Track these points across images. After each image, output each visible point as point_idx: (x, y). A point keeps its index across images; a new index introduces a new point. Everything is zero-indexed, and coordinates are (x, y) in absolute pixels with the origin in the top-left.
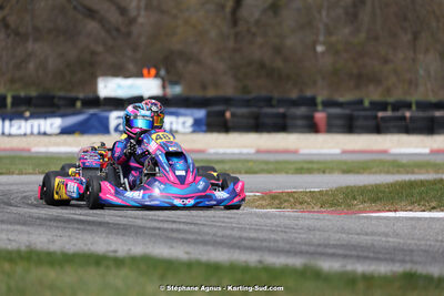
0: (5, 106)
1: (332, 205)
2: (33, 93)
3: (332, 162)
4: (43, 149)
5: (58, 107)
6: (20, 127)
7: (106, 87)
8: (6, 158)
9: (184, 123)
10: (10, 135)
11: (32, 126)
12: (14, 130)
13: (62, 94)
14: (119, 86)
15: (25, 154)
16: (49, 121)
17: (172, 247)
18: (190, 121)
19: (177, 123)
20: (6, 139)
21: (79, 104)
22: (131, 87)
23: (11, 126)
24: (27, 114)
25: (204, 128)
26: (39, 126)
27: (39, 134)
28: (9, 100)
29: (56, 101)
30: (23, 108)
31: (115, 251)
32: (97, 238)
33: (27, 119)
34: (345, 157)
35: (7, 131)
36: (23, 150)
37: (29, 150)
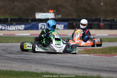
0: (8, 21)
1: (105, 53)
2: (16, 18)
3: (105, 38)
4: (19, 34)
5: (24, 22)
6: (12, 28)
7: (38, 15)
8: (8, 37)
9: (61, 27)
10: (9, 30)
11: (16, 28)
12: (10, 29)
13: (25, 18)
14: (42, 15)
15: (13, 36)
16: (21, 26)
17: (55, 68)
18: (63, 26)
19: (59, 27)
20: (8, 31)
21: (30, 21)
22: (45, 15)
23: (9, 27)
24: (14, 24)
25: (67, 28)
26: (18, 27)
27: (18, 30)
28: (9, 20)
29: (23, 20)
30: (13, 22)
31: (38, 70)
32: (32, 65)
33: (14, 25)
34: (109, 37)
35: (8, 29)
36: (13, 35)
37: (15, 35)
